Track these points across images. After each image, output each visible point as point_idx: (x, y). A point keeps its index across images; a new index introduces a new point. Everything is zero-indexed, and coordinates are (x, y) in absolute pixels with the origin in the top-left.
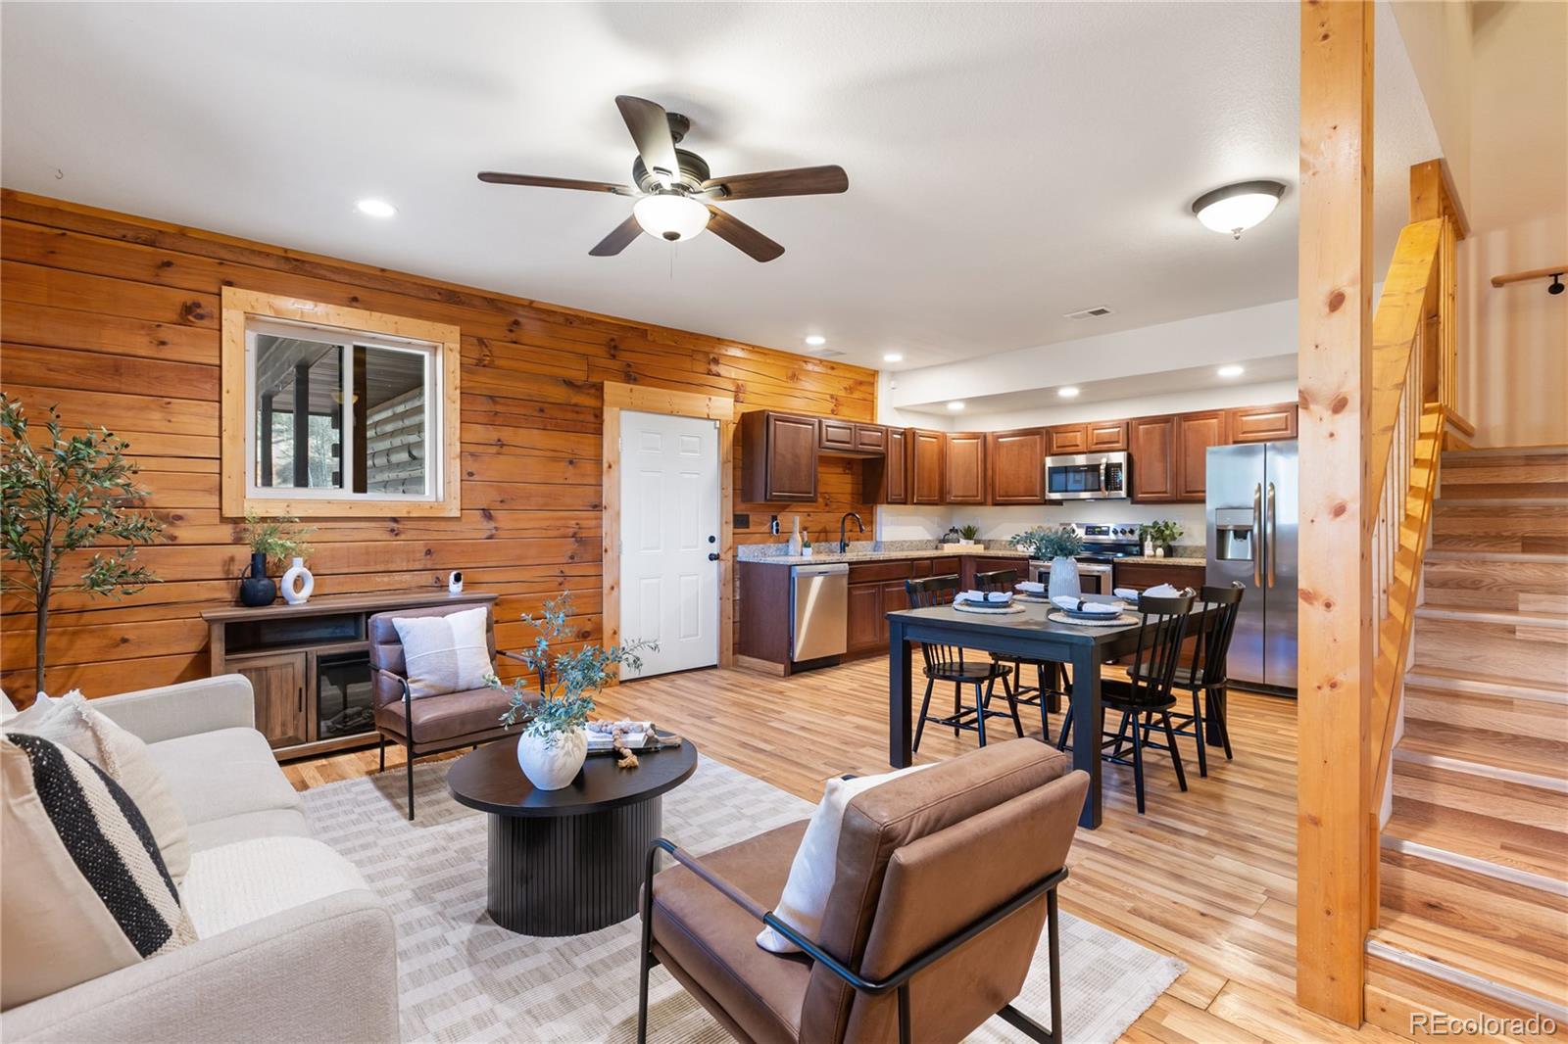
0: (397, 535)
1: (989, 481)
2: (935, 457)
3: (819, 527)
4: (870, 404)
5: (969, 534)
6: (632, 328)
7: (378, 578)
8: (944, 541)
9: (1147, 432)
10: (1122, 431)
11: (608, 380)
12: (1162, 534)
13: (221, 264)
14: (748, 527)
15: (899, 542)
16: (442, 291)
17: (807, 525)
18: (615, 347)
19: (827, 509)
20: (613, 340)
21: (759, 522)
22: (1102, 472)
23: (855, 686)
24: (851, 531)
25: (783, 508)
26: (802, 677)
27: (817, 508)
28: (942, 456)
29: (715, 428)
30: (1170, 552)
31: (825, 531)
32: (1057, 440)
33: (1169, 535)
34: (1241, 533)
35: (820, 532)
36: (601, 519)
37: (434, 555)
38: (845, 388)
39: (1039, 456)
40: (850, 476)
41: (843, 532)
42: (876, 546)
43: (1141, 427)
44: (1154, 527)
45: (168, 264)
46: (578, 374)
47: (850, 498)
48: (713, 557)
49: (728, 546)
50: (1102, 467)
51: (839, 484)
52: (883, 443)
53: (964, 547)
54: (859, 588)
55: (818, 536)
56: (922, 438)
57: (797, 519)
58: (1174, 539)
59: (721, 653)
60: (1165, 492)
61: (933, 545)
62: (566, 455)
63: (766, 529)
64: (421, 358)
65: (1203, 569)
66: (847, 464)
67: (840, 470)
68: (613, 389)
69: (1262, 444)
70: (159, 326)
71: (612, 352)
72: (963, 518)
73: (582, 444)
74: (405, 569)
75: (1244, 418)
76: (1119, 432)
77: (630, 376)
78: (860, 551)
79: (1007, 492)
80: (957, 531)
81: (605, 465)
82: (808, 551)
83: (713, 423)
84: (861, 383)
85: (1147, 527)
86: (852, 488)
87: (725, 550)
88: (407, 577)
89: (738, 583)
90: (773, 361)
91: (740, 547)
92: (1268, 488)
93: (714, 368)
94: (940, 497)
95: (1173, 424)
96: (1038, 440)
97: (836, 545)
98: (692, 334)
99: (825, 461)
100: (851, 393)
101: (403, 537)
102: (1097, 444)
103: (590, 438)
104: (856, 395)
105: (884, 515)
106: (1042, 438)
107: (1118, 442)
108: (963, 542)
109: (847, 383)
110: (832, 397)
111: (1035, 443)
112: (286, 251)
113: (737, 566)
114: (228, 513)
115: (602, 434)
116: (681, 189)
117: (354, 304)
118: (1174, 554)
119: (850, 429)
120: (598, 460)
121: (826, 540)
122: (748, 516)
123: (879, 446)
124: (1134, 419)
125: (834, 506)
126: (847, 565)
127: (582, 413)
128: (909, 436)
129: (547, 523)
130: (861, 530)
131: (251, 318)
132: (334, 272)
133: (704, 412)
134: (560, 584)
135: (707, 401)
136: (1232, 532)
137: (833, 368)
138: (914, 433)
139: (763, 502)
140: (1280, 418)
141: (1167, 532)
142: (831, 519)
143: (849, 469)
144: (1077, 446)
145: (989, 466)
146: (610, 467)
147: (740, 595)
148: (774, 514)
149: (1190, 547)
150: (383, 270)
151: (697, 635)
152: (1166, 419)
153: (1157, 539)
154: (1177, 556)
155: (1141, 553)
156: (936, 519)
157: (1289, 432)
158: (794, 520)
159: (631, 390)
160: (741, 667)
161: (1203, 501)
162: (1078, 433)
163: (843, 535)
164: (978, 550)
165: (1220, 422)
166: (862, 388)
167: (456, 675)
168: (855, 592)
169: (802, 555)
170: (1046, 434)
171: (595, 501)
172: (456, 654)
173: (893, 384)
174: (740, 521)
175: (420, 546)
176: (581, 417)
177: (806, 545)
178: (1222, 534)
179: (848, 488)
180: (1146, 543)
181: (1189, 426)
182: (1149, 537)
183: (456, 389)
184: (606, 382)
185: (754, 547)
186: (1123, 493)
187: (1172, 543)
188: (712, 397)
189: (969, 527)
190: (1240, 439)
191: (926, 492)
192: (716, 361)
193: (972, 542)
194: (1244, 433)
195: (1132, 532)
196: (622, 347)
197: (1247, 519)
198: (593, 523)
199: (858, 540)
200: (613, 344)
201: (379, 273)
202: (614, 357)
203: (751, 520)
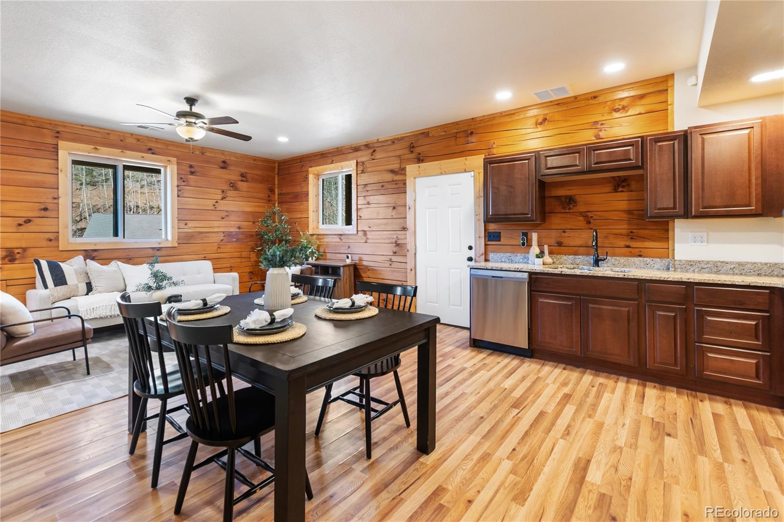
6: (421, 133)
14: (500, 241)
17: (562, 240)
18: (413, 147)
19: (588, 226)
20: (413, 143)
21: (510, 237)
29: (472, 176)
36: (407, 234)
38: (616, 110)
40: (625, 194)
46: (396, 166)
48: (470, 259)
49: (481, 253)
51: (606, 203)
54: (546, 296)
62: (392, 205)
63: (516, 242)
66: (621, 182)
67: (610, 189)
68: (411, 169)
71: (412, 150)
73: (399, 199)
77: (420, 160)
81: (408, 208)
83: (470, 173)
84: (643, 97)
86: (629, 204)
87: (478, 256)
91: (491, 254)
93: (470, 139)
97: (591, 259)
103: (402, 195)
104: (635, 111)
109: (617, 104)
115: (406, 192)
119: (579, 152)
120: (406, 205)
122: (500, 233)
123: (631, 159)
125: (600, 222)
126: (527, 273)
129: (385, 237)
133: (463, 168)
134: (390, 265)
135: (464, 161)
143: (623, 187)
146: (409, 208)
148: (525, 231)
151: (461, 306)
159: (419, 167)
166: (643, 102)
168: (540, 299)
171: (403, 226)
176: (398, 186)
179: (623, 205)
184: (407, 166)
185: (502, 255)
188: (468, 157)
192: (472, 134)
196: (415, 146)
198: (403, 237)
200: (412, 145)
202: (413, 152)
203: (502, 235)
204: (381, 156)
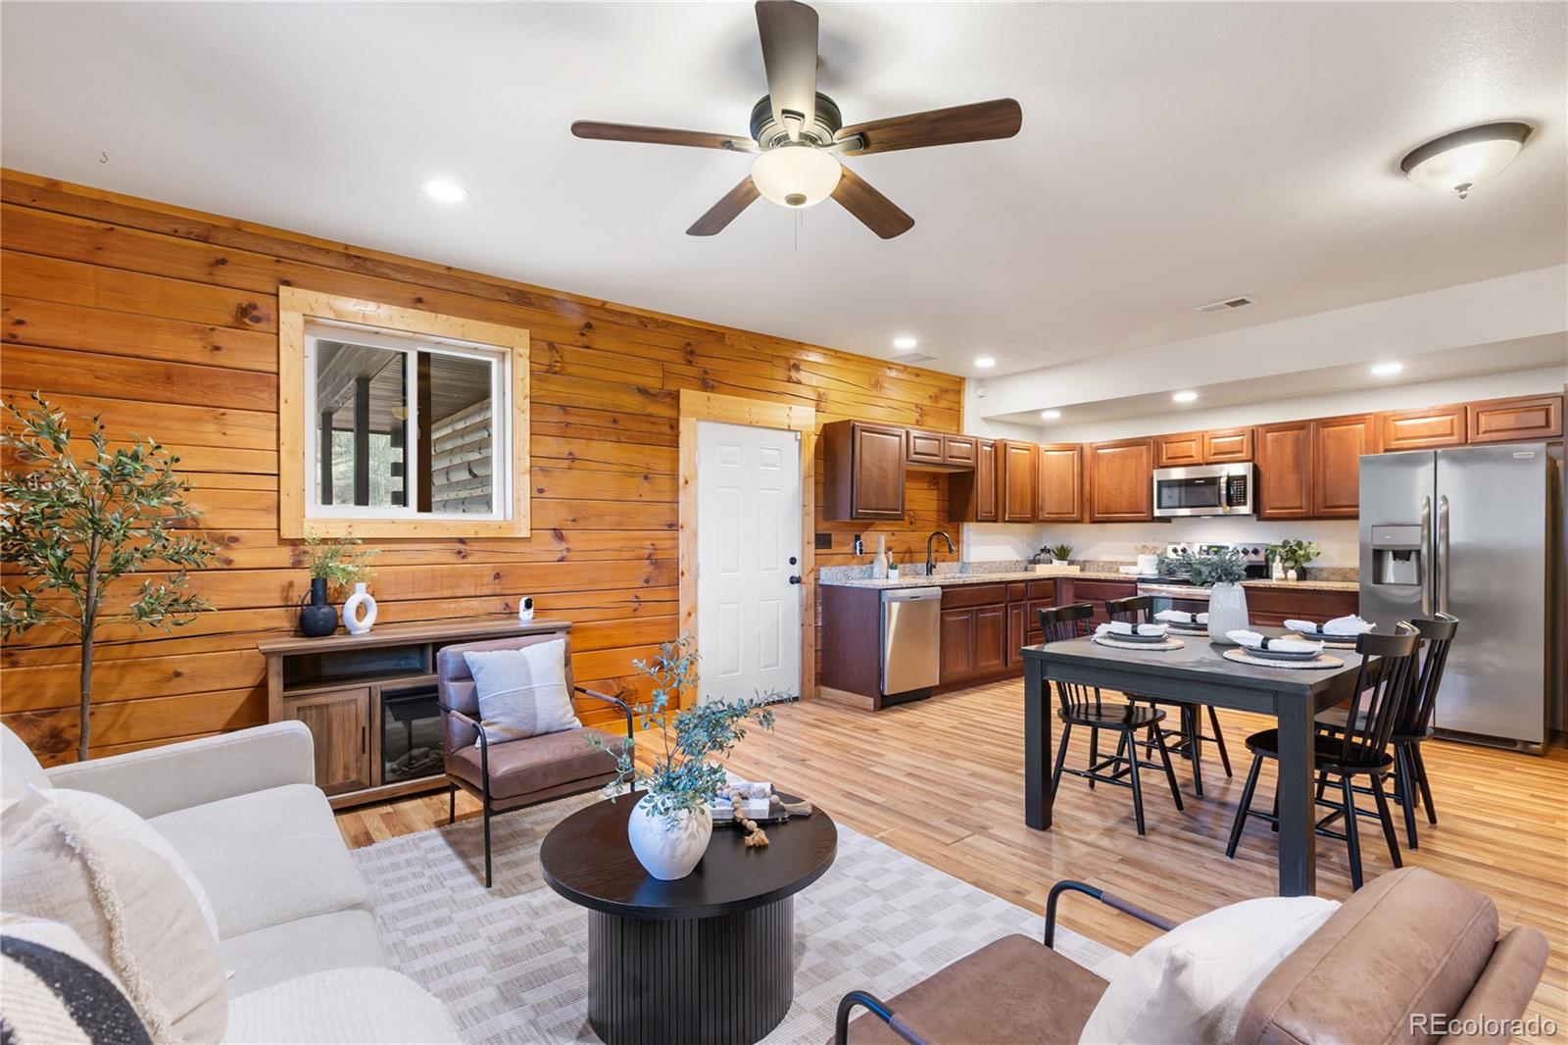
0: (464, 557)
1: (1087, 496)
2: (1027, 471)
3: (903, 548)
4: (955, 414)
5: (1063, 554)
6: (708, 331)
7: (445, 605)
8: (1035, 561)
9: (1276, 441)
10: (1246, 439)
11: (683, 388)
12: (1293, 555)
13: (278, 261)
14: (830, 548)
15: (987, 563)
16: (510, 291)
17: (891, 544)
18: (692, 353)
19: (912, 527)
20: (689, 344)
21: (842, 542)
22: (1223, 485)
23: (956, 723)
24: (936, 551)
25: (867, 527)
26: (893, 711)
27: (902, 526)
28: (1035, 469)
29: (796, 439)
30: (1303, 574)
31: (910, 551)
32: (1167, 451)
33: (1304, 556)
34: (1402, 555)
35: (905, 553)
36: (678, 539)
37: (503, 579)
38: (931, 397)
39: (1145, 469)
40: (935, 492)
41: (929, 553)
42: (962, 567)
43: (1269, 434)
44: (1284, 546)
45: (223, 262)
46: (653, 382)
47: (935, 517)
48: (794, 580)
49: (810, 568)
50: (1223, 480)
51: (924, 501)
52: (973, 456)
53: (1057, 569)
54: (952, 614)
55: (904, 557)
56: (1013, 450)
57: (883, 538)
58: (1308, 559)
59: (802, 684)
60: (1300, 508)
61: (1023, 566)
62: (639, 470)
63: (848, 549)
64: (490, 363)
65: (1355, 595)
66: (933, 479)
67: (926, 486)
68: (689, 397)
69: (1433, 450)
70: (212, 329)
71: (688, 357)
72: (1057, 535)
73: (658, 459)
74: (473, 594)
75: (1398, 423)
76: (1242, 440)
77: (706, 384)
78: (947, 573)
79: (1107, 508)
80: (1049, 551)
81: (681, 481)
82: (894, 573)
83: (794, 434)
84: (947, 391)
85: (1276, 546)
86: (938, 504)
87: (806, 572)
88: (474, 603)
89: (820, 608)
90: (855, 368)
91: (822, 569)
92: (1440, 502)
93: (794, 375)
94: (1032, 514)
95: (1308, 433)
96: (1145, 451)
97: (922, 567)
98: (771, 337)
99: (912, 475)
100: (937, 402)
101: (470, 559)
102: (1215, 454)
103: (666, 452)
104: (942, 404)
105: (971, 533)
106: (1149, 449)
107: (1241, 452)
108: (1056, 562)
109: (932, 391)
110: (917, 406)
111: (1141, 455)
112: (347, 247)
113: (820, 590)
114: (286, 534)
115: (678, 447)
116: (808, 140)
117: (419, 305)
118: (1308, 577)
119: (939, 440)
120: (674, 475)
121: (911, 562)
122: (830, 535)
123: (969, 459)
124: (1260, 426)
125: (919, 524)
126: (939, 588)
127: (657, 424)
128: (999, 450)
129: (619, 545)
130: (951, 551)
131: (310, 322)
132: (398, 271)
133: (784, 422)
134: (635, 610)
135: (788, 410)
136: (1391, 553)
137: (917, 375)
138: (1005, 445)
139: (848, 520)
140: (1444, 422)
141: (1302, 553)
142: (917, 539)
143: (934, 484)
144: (1191, 456)
145: (1086, 480)
146: (686, 482)
147: (823, 621)
148: (857, 533)
149: (1326, 568)
150: (449, 268)
151: (777, 664)
152: (1301, 426)
153: (1287, 560)
154: (1311, 579)
155: (1268, 576)
156: (1025, 538)
157: (1456, 437)
158: (878, 540)
159: (709, 399)
160: (824, 699)
161: (1356, 517)
162: (1194, 443)
163: (930, 556)
164: (1074, 571)
165: (1367, 428)
166: (947, 396)
167: (534, 717)
168: (948, 619)
169: (887, 577)
170: (1156, 444)
171: (669, 519)
172: (533, 692)
173: (980, 392)
174: (823, 541)
175: (488, 570)
176: (655, 429)
177: (892, 567)
178: (1378, 555)
179: (934, 505)
180: (1274, 565)
181: (1328, 432)
182: (1278, 558)
183: (525, 397)
184: (681, 390)
185: (836, 569)
186: (1246, 509)
187: (1306, 565)
188: (793, 406)
189: (1062, 547)
190: (1393, 447)
191: (1017, 508)
192: (797, 368)
193: (1066, 562)
194: (1398, 439)
195: (1256, 552)
196: (697, 352)
197: (1413, 538)
198: (668, 544)
199: (944, 561)
200: (689, 348)
201: (446, 272)
202: (690, 362)
203: (833, 539)
204: (611, 346)
